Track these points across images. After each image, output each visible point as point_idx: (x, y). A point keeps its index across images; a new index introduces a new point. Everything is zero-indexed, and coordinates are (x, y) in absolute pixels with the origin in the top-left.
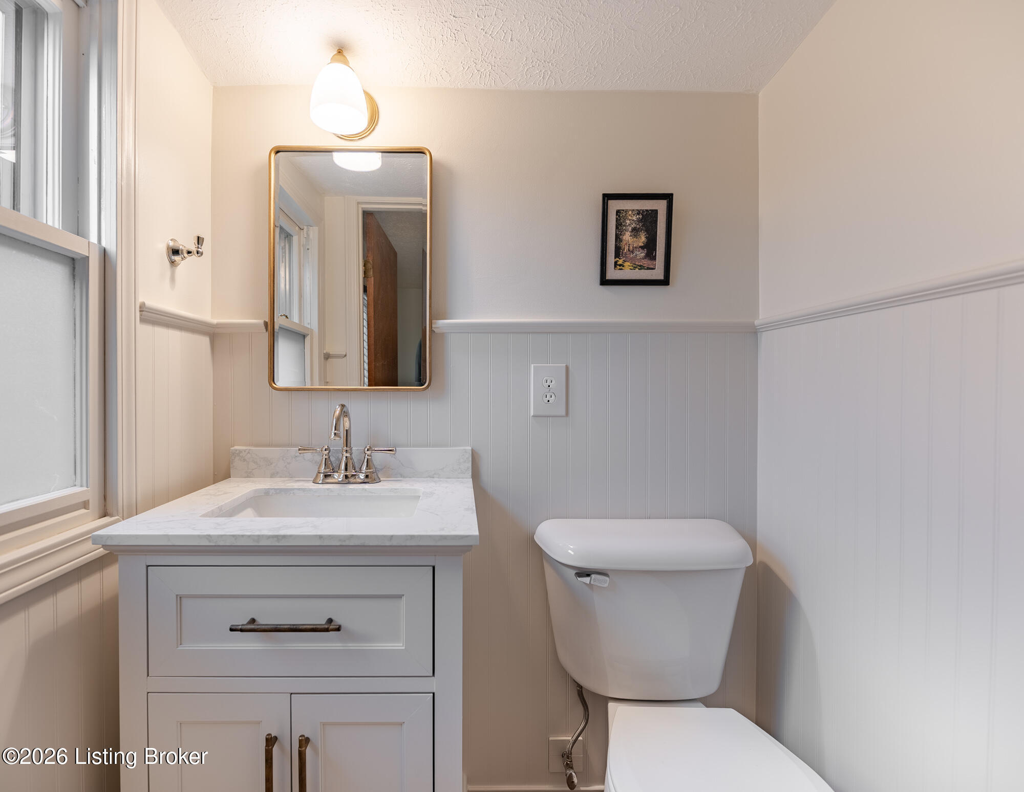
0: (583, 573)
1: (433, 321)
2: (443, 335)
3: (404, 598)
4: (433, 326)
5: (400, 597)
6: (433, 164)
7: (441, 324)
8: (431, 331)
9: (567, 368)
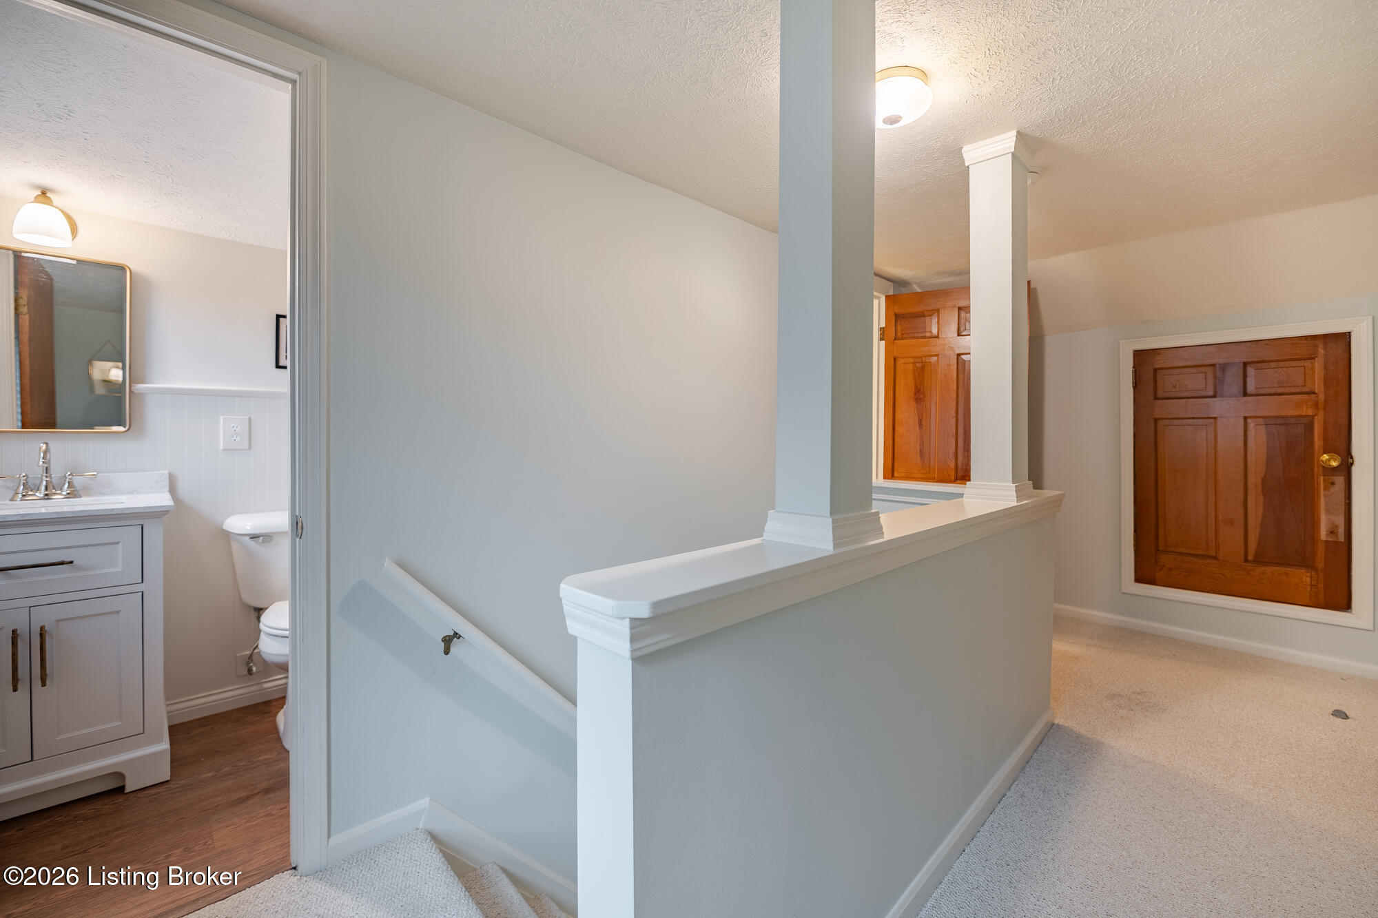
0: (254, 537)
1: (133, 385)
2: (141, 395)
3: (121, 544)
4: (132, 388)
5: (118, 543)
6: (133, 275)
7: (140, 387)
8: (131, 392)
9: (250, 420)
